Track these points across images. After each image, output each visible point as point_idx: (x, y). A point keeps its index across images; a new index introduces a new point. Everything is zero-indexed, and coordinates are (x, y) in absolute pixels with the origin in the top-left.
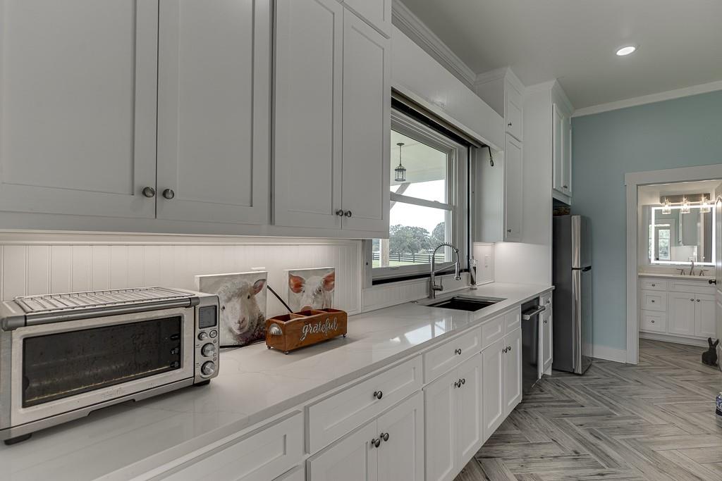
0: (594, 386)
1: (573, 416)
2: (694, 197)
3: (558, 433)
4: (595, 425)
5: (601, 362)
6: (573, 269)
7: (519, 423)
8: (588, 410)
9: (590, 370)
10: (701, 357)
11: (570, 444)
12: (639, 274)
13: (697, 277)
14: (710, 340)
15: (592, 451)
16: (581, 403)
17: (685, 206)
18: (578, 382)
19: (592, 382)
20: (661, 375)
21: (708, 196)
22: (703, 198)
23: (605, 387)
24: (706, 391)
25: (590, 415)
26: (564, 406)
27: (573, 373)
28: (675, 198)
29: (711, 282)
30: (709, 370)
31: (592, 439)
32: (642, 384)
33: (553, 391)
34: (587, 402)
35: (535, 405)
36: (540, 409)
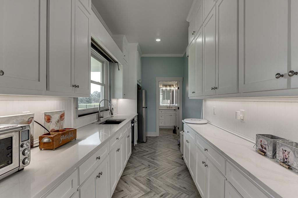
0: (149, 145)
1: (146, 155)
2: (170, 86)
3: (143, 161)
4: (152, 156)
5: (150, 137)
6: (143, 108)
7: (131, 162)
8: (149, 152)
9: (148, 140)
10: (172, 132)
11: (147, 163)
12: (159, 109)
13: (171, 109)
14: (174, 126)
15: (153, 164)
16: (147, 151)
17: (168, 88)
18: (144, 145)
19: (149, 144)
20: (165, 138)
21: (173, 85)
22: (172, 86)
23: (152, 144)
24: (175, 140)
25: (151, 153)
26: (143, 153)
27: (144, 142)
28: (166, 86)
29: (174, 110)
30: (174, 134)
31: (152, 160)
32: (161, 141)
33: (139, 149)
34: (149, 150)
35: (135, 155)
36: (136, 156)
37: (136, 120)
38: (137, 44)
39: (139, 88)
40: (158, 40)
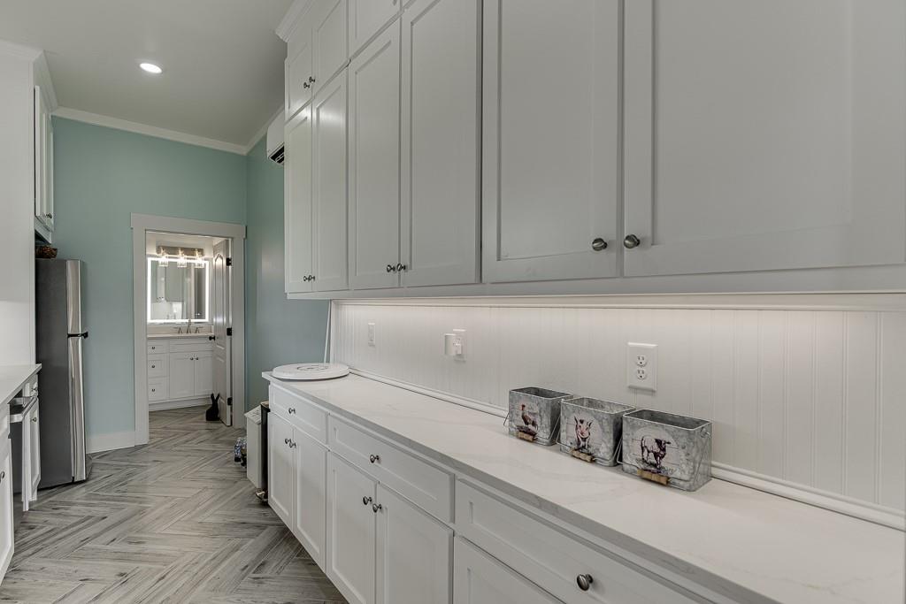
0: (108, 487)
1: (96, 536)
2: (189, 251)
3: (85, 568)
4: (131, 530)
5: (103, 455)
6: (70, 336)
7: (13, 591)
8: (114, 517)
9: (94, 470)
10: (205, 415)
11: (108, 569)
12: (149, 336)
13: (193, 334)
14: (212, 395)
15: (141, 561)
16: (101, 515)
17: (182, 260)
18: (79, 493)
19: (104, 483)
20: (175, 445)
21: (201, 251)
22: (197, 253)
23: (122, 482)
24: (219, 445)
25: (120, 522)
26: (80, 529)
27: (74, 483)
28: (172, 250)
29: (210, 338)
30: (213, 425)
31: (134, 548)
32: (162, 462)
33: (51, 519)
34: (107, 510)
35: (30, 551)
36: (41, 553)
37: (30, 392)
38: (34, 54)
39: (44, 252)
40: (151, 68)
